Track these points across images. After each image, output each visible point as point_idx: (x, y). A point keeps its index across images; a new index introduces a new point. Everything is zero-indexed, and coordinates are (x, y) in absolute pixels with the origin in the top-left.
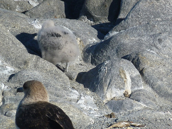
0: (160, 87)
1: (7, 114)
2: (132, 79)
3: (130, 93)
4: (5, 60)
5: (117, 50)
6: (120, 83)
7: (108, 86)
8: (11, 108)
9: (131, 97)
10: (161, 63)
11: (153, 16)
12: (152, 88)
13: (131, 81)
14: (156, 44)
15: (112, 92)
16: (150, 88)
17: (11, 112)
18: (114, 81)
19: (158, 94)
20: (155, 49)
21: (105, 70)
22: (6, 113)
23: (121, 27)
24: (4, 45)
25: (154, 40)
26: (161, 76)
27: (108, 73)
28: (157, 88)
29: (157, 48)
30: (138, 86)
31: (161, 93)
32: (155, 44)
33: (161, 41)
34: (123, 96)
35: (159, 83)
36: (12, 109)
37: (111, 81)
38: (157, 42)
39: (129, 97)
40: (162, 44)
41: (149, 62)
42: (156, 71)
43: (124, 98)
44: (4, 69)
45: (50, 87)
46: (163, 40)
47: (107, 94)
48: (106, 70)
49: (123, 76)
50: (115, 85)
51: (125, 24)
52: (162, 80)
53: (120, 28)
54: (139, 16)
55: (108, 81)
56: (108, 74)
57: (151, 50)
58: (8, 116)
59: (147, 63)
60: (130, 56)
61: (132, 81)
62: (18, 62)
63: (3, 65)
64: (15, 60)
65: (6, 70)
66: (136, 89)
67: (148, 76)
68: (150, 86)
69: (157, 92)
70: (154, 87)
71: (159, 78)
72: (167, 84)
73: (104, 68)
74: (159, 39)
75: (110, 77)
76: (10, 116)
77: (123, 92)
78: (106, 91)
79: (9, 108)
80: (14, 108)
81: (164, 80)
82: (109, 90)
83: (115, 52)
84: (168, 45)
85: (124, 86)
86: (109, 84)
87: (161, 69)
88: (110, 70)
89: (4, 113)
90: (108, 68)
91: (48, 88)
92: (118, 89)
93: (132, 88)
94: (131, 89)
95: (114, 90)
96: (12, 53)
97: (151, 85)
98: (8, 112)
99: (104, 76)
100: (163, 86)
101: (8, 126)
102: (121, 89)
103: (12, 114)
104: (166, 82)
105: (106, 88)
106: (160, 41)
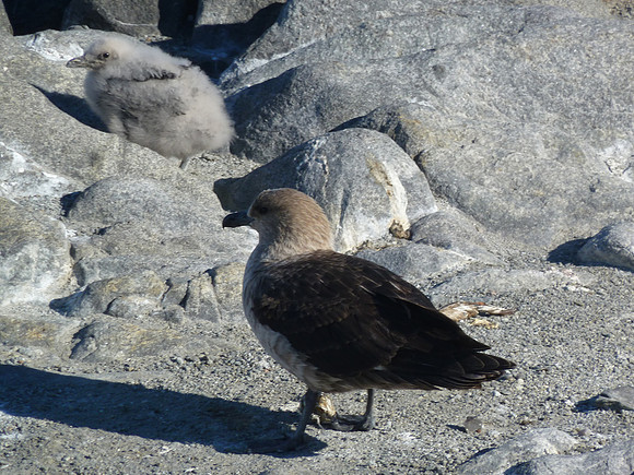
0: (482, 203)
1: (113, 308)
2: (407, 185)
3: (406, 227)
4: (32, 154)
5: (318, 108)
6: (376, 199)
7: (343, 210)
8: (123, 289)
9: (417, 237)
10: (463, 136)
11: (366, 6)
12: (460, 206)
13: (404, 192)
14: (429, 82)
15: (356, 228)
16: (454, 209)
17: (125, 302)
18: (358, 194)
19: (483, 222)
20: (430, 96)
21: (320, 165)
22: (110, 305)
23: (273, 43)
24: (24, 109)
25: (420, 71)
26: (477, 172)
27: (334, 175)
28: (474, 206)
29: (434, 93)
30: (424, 203)
31: (491, 220)
32: (425, 83)
33: (443, 71)
34: (390, 237)
35: (477, 191)
36: (126, 294)
37: (347, 195)
38: (431, 75)
39: (410, 239)
40: (447, 81)
41: (431, 134)
42: (459, 158)
43: (395, 243)
44: (39, 181)
45: (195, 222)
46: (447, 68)
47: (344, 235)
48: (324, 166)
49: (380, 179)
50: (363, 205)
51: (283, 35)
52: (481, 183)
53: (271, 48)
54: (326, 9)
55: (340, 196)
56: (336, 176)
57: (421, 99)
58: (117, 316)
59: (428, 136)
60: (370, 120)
61: (408, 192)
62: (72, 160)
63: (30, 170)
64: (62, 151)
65: (45, 185)
66: (421, 212)
67: (441, 174)
68: (451, 203)
69: (477, 219)
70: (465, 204)
71: (470, 177)
72: (499, 194)
73: (317, 160)
74: (435, 68)
75: (343, 184)
76: (122, 316)
77: (387, 224)
78: (338, 226)
79: (116, 290)
80: (132, 290)
81: (487, 182)
82: (348, 221)
83: (312, 113)
84: (462, 82)
85: (388, 208)
86: (345, 203)
87: (471, 152)
88: (338, 163)
89: (105, 307)
90: (328, 158)
91: (189, 226)
92: (373, 218)
93: (409, 211)
94: (407, 214)
95: (363, 221)
96: (52, 132)
97: (456, 200)
98: (117, 302)
99: (322, 183)
100: (491, 200)
101: (134, 342)
102: (380, 216)
103: (128, 308)
104: (494, 189)
105: (338, 216)
106: (438, 71)
